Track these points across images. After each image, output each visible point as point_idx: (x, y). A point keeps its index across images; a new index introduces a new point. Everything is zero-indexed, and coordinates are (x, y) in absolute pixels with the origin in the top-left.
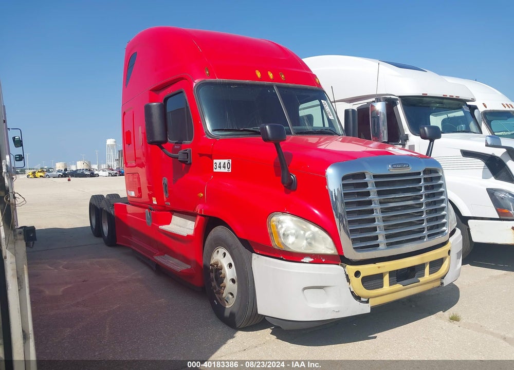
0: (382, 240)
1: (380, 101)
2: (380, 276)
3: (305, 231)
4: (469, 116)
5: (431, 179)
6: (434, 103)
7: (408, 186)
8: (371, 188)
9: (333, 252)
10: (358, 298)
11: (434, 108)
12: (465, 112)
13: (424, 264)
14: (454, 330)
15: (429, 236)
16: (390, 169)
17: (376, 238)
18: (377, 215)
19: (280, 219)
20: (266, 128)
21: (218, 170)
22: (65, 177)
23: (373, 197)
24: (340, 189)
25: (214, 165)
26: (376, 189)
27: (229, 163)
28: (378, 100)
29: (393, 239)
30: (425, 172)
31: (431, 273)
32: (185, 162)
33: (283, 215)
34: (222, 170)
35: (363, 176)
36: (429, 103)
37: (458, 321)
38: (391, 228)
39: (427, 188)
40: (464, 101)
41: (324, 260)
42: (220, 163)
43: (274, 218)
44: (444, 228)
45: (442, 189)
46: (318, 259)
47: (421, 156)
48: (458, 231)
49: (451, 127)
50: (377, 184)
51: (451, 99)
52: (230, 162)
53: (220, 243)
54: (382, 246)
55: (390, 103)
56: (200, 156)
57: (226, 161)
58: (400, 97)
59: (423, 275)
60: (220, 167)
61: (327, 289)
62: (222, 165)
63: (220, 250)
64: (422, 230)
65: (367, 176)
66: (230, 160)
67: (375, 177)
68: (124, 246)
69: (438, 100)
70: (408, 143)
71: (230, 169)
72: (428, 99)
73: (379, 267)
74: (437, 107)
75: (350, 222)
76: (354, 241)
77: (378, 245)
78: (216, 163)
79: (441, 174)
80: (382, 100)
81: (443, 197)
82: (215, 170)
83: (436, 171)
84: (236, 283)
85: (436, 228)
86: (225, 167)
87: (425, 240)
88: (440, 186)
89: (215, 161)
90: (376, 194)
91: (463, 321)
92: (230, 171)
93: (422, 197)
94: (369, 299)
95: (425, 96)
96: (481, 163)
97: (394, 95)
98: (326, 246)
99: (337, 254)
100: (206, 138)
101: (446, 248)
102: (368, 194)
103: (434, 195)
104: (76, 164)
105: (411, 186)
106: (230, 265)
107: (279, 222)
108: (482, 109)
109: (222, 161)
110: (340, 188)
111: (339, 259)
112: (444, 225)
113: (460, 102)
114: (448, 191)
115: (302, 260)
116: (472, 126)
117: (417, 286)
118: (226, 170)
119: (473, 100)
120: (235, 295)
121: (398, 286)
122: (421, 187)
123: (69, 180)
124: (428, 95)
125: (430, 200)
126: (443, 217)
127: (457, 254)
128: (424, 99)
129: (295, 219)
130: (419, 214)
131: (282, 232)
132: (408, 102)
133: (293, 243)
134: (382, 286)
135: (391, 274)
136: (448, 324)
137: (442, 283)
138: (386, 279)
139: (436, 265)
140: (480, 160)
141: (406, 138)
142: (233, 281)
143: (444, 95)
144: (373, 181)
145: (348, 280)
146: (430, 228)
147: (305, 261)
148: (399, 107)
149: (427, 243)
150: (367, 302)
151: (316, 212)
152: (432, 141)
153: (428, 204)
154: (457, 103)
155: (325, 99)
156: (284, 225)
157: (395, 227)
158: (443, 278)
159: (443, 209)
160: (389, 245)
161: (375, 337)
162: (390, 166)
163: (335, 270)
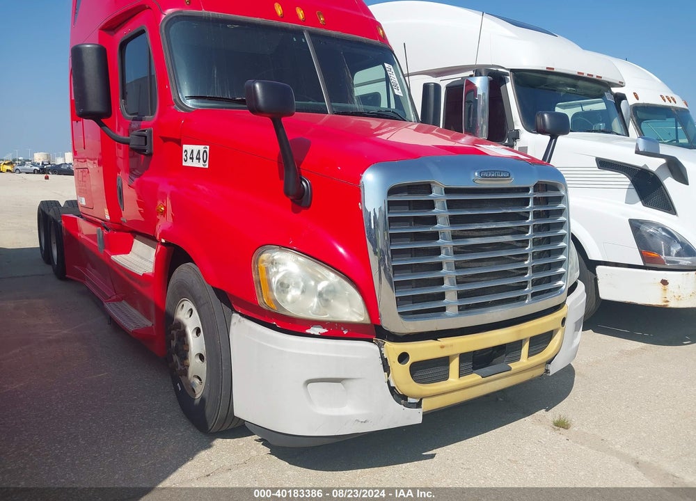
0: (451, 299)
1: (481, 75)
2: (445, 361)
3: (318, 281)
4: (613, 109)
5: (546, 201)
6: (563, 84)
7: (504, 211)
8: (440, 211)
9: (362, 319)
10: (400, 398)
11: (562, 94)
12: (607, 103)
13: (521, 341)
14: (559, 446)
15: (534, 295)
16: (475, 180)
17: (441, 296)
18: (446, 257)
19: (275, 257)
20: (254, 87)
21: (189, 163)
22: (43, 173)
23: (443, 226)
24: (383, 209)
25: (184, 154)
26: (448, 214)
27: (205, 151)
28: (478, 72)
29: (470, 299)
30: (538, 187)
31: (530, 354)
32: (141, 151)
33: (281, 250)
34: (196, 164)
35: (427, 188)
36: (557, 84)
37: (567, 429)
38: (469, 279)
39: (537, 215)
40: (608, 85)
41: (345, 332)
42: (192, 151)
43: (265, 256)
44: (560, 283)
45: (562, 219)
46: (336, 331)
47: (533, 161)
48: (581, 286)
49: (586, 124)
50: (451, 205)
51: (589, 80)
52: (208, 150)
53: (186, 292)
54: (452, 310)
55: (496, 79)
56: (165, 142)
57: (201, 148)
58: (512, 70)
59: (518, 358)
60: (192, 158)
61: (348, 383)
62: (195, 155)
63: (185, 303)
64: (522, 286)
65: (434, 190)
66: (208, 147)
67: (448, 191)
68: (72, 280)
69: (570, 81)
70: (518, 145)
71: (207, 163)
72: (555, 78)
73: (442, 347)
74: (567, 92)
75: (396, 268)
76: (400, 301)
77: (443, 309)
78: (186, 151)
79: (563, 193)
80: (483, 73)
81: (562, 231)
82: (184, 164)
83: (555, 188)
84: (205, 361)
85: (546, 282)
86: (199, 159)
87: (527, 302)
88: (561, 212)
89: (185, 147)
90: (447, 222)
91: (574, 429)
92: (207, 167)
93: (529, 229)
94: (421, 400)
95: (549, 72)
96: (625, 180)
97: (503, 68)
98: (351, 309)
99: (368, 322)
100: (175, 111)
101: (559, 315)
102: (433, 220)
103: (548, 227)
104: (63, 156)
105: (510, 211)
106: (198, 331)
107: (272, 263)
108: (631, 100)
109: (196, 148)
110: (384, 206)
111: (372, 331)
112: (560, 276)
113: (602, 87)
114: (572, 220)
115: (308, 331)
116: (616, 124)
117: (506, 376)
118: (200, 165)
119: (621, 85)
120: (204, 379)
121: (474, 378)
122: (528, 213)
123: (47, 178)
124: (555, 70)
125: (541, 236)
126: (561, 264)
127: (576, 323)
128: (550, 77)
129: (302, 259)
130: (520, 259)
131: (274, 280)
132: (525, 79)
133: (293, 302)
134: (446, 377)
135: (464, 357)
136: (549, 434)
137: (547, 371)
138: (454, 366)
139: (539, 342)
140: (623, 176)
141: (516, 136)
142: (201, 357)
143: (578, 73)
144: (445, 198)
145: (386, 368)
146: (536, 283)
147: (312, 333)
148: (510, 87)
149: (529, 307)
150: (418, 405)
151: (341, 250)
152: (554, 137)
153: (537, 243)
154: (596, 87)
155: (392, 63)
156: (282, 269)
157: (478, 279)
158: (549, 362)
159: (561, 251)
160: (463, 309)
161: (433, 456)
162: (476, 174)
163: (365, 351)
